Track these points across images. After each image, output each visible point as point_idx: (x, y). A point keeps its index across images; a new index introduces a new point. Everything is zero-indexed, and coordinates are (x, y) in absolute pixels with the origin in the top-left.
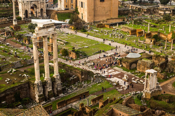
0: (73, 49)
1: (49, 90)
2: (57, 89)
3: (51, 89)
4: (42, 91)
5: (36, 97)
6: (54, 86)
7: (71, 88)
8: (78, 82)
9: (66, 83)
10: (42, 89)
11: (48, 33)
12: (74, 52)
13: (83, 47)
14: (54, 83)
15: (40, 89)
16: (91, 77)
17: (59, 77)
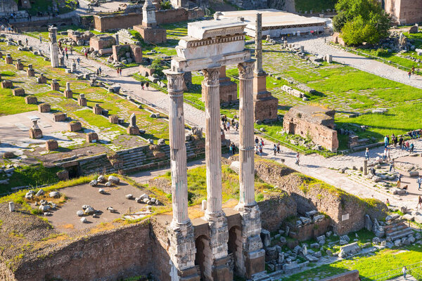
0: (328, 117)
1: (218, 256)
2: (246, 253)
3: (225, 253)
4: (194, 257)
5: (171, 274)
6: (237, 242)
7: (298, 254)
8: (329, 234)
9: (283, 235)
10: (194, 251)
11: (224, 58)
12: (330, 127)
13: (366, 111)
14: (238, 232)
15: (185, 250)
16: (376, 222)
17: (257, 212)
